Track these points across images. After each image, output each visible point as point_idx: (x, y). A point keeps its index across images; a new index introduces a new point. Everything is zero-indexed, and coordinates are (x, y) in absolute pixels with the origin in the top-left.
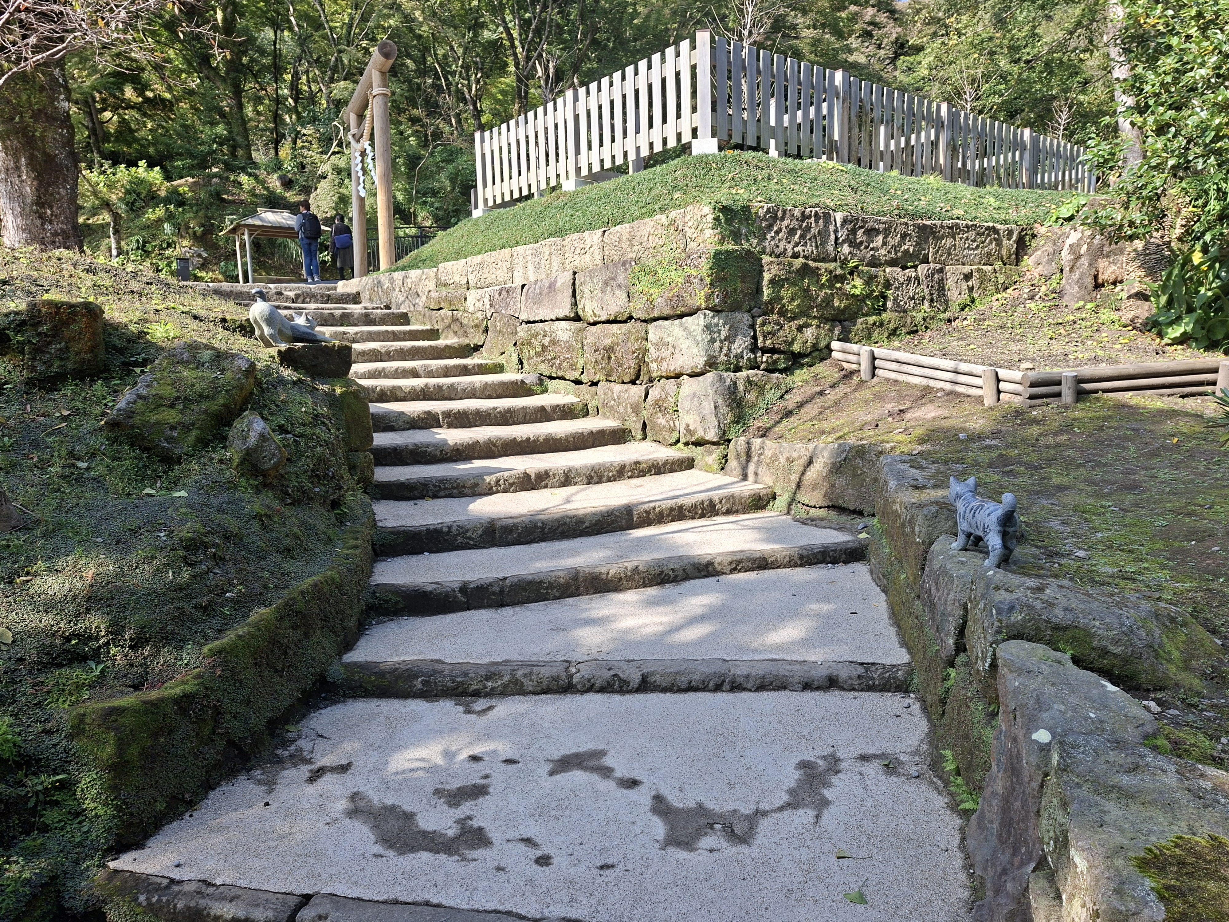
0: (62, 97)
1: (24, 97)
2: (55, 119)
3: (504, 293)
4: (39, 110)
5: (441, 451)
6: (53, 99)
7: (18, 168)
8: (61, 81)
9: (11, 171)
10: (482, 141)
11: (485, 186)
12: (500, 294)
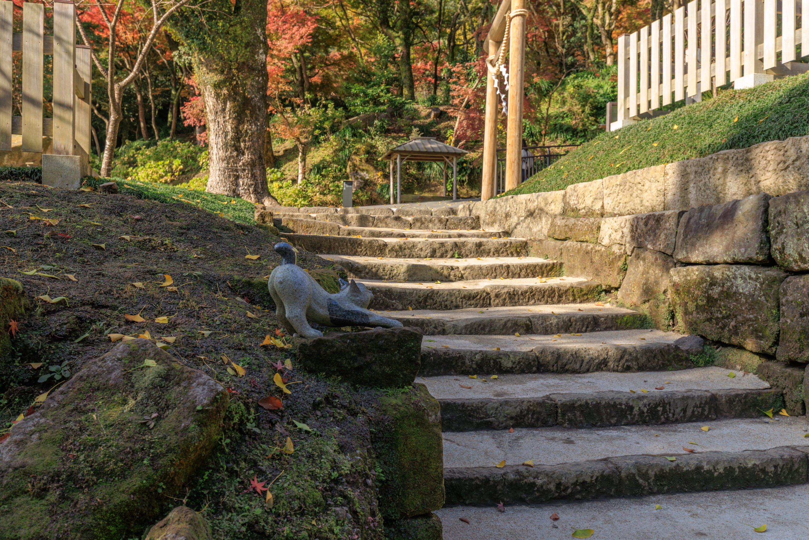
0: (261, 51)
1: (233, 53)
2: (254, 70)
3: (652, 222)
4: (244, 63)
5: (558, 485)
6: (253, 53)
7: (224, 110)
8: (261, 38)
9: (219, 113)
10: (627, 45)
11: (627, 95)
12: (646, 224)
